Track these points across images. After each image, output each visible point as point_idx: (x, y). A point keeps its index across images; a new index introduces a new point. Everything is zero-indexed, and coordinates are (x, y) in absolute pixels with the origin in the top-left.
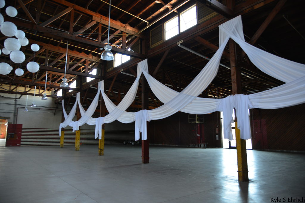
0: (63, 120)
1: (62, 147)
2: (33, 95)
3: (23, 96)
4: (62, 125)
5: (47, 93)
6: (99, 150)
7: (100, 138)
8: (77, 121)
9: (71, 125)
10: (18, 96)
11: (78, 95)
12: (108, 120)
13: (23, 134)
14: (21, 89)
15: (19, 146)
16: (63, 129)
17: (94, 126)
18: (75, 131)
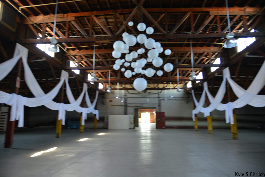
0: (195, 107)
1: (197, 130)
2: (169, 89)
3: (163, 90)
4: (195, 112)
5: (179, 86)
6: (232, 135)
7: (232, 123)
8: (207, 108)
9: (202, 111)
10: (160, 91)
11: (205, 84)
12: (238, 104)
13: (167, 119)
14: (161, 86)
15: (164, 128)
16: (196, 115)
17: (224, 112)
18: (207, 116)
